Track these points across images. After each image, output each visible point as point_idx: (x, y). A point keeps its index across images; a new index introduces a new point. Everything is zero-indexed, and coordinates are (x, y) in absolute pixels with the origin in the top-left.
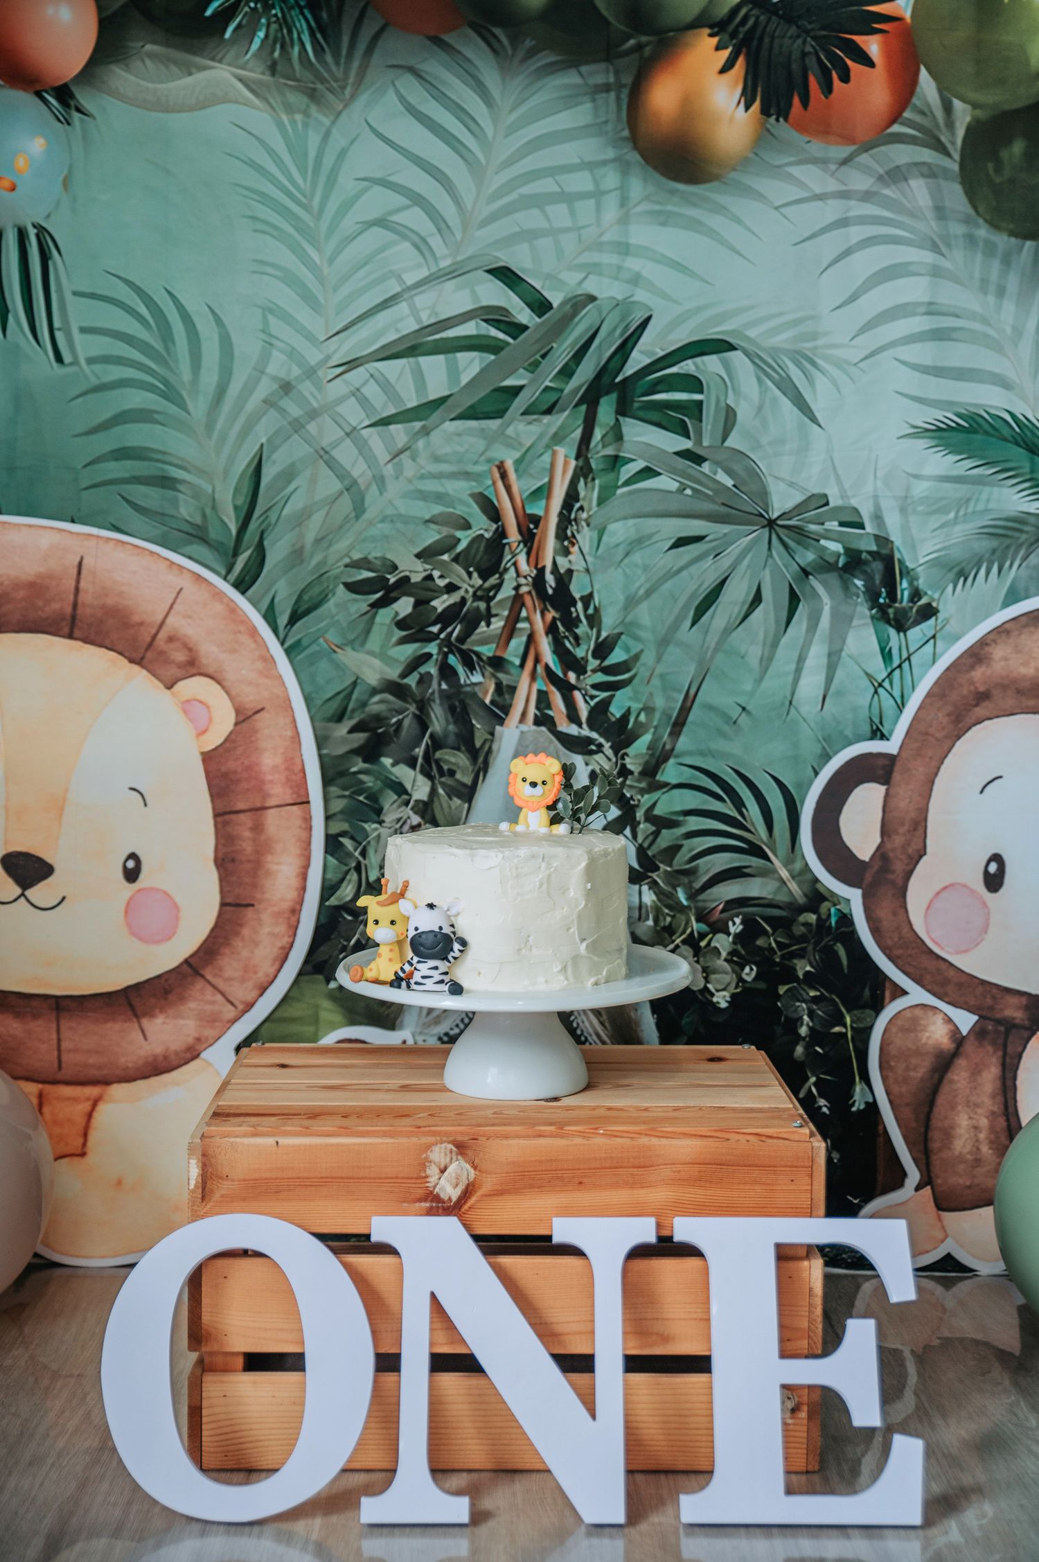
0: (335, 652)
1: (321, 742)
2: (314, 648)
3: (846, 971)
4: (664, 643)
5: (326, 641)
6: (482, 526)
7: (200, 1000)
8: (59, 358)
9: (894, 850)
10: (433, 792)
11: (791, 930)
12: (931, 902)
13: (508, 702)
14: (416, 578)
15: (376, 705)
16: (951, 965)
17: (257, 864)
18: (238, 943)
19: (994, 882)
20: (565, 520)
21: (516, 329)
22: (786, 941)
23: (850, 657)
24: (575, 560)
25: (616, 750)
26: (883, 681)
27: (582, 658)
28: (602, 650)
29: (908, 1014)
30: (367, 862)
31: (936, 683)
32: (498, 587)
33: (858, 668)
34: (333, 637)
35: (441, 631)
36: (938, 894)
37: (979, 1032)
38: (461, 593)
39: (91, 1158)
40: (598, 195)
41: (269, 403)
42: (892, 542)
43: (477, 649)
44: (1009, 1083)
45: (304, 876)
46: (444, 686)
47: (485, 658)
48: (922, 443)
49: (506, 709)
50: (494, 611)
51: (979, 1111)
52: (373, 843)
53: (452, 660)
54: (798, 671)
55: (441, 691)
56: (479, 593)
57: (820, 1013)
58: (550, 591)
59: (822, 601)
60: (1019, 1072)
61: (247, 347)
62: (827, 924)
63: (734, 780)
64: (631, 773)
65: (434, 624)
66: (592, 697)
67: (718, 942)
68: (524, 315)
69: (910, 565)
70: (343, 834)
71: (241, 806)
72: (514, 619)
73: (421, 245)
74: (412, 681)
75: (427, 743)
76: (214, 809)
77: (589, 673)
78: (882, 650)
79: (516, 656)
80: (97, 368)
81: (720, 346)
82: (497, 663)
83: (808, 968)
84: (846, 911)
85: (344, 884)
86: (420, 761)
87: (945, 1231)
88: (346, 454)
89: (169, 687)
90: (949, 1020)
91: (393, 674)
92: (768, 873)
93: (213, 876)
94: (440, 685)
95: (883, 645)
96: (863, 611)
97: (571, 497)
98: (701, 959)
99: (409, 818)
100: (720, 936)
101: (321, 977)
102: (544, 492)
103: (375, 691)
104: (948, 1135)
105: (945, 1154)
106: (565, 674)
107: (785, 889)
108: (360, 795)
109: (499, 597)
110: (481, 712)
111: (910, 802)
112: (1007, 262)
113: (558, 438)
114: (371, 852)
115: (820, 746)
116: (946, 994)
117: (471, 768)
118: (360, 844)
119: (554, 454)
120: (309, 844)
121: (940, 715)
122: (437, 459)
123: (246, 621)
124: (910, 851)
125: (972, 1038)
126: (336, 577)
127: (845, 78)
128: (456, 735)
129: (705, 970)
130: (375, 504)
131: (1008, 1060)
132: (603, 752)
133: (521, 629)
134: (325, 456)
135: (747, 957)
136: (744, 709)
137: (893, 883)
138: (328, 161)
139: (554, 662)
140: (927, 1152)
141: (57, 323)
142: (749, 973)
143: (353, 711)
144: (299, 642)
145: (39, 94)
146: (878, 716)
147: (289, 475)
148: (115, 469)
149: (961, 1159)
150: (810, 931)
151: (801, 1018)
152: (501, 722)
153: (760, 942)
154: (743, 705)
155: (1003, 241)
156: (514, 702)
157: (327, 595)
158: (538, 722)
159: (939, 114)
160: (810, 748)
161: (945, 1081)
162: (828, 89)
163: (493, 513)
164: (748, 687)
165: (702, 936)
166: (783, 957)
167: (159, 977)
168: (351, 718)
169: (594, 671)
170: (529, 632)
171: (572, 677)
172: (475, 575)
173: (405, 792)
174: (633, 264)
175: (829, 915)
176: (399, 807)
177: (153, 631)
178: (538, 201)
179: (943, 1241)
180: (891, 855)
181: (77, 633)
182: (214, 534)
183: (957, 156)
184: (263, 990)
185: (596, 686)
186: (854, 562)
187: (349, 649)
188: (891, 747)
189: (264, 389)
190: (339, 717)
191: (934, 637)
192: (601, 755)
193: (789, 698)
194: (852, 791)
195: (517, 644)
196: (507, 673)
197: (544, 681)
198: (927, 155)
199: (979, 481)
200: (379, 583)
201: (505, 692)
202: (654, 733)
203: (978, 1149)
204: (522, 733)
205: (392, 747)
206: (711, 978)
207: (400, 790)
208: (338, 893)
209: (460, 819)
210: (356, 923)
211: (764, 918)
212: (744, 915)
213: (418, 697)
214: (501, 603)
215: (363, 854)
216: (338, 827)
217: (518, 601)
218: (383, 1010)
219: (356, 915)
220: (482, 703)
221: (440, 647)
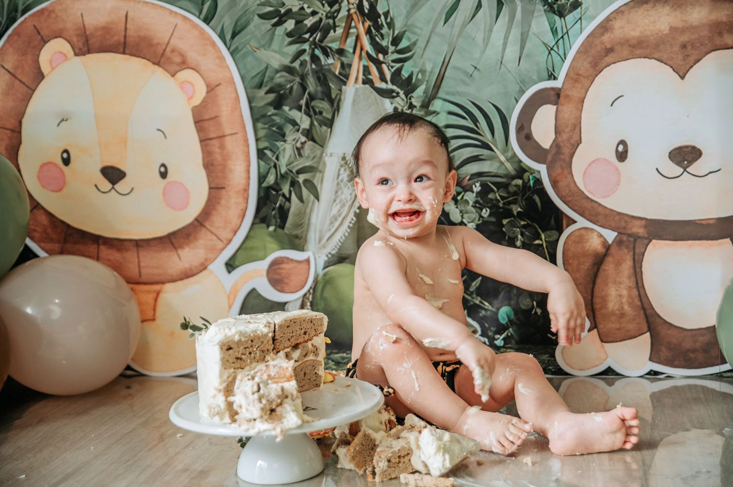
0: (255, 51)
1: (250, 101)
2: (245, 50)
3: (540, 210)
5: (250, 46)
7: (204, 239)
9: (563, 141)
10: (312, 124)
11: (508, 189)
12: (586, 170)
13: (348, 72)
14: (295, 9)
15: (280, 78)
16: (600, 204)
17: (224, 166)
18: (219, 208)
19: (622, 156)
22: (506, 195)
23: (534, 34)
25: (406, 95)
26: (553, 46)
27: (386, 46)
28: (396, 41)
29: (577, 233)
30: (279, 162)
31: (582, 45)
32: (338, 11)
33: (538, 40)
34: (254, 43)
35: (310, 37)
36: (590, 165)
37: (619, 242)
38: (319, 15)
39: (158, 321)
43: (330, 45)
44: (638, 270)
45: (248, 172)
46: (314, 66)
47: (334, 50)
49: (347, 77)
50: (337, 24)
51: (622, 286)
52: (282, 153)
53: (318, 52)
54: (505, 44)
55: (312, 69)
56: (329, 15)
57: (527, 233)
58: (366, 11)
59: (516, 4)
60: (643, 263)
62: (528, 185)
63: (471, 107)
64: (415, 107)
65: (306, 33)
66: (392, 67)
67: (467, 196)
70: (266, 148)
71: (212, 135)
72: (348, 27)
74: (296, 64)
75: (307, 98)
76: (200, 138)
77: (390, 54)
78: (552, 29)
79: (350, 47)
82: (341, 52)
83: (519, 209)
84: (538, 177)
85: (269, 175)
86: (304, 107)
87: (606, 354)
89: (173, 76)
90: (601, 236)
91: (286, 61)
92: (493, 158)
93: (203, 173)
94: (311, 66)
95: (552, 26)
96: (540, 7)
98: (459, 206)
99: (300, 138)
100: (469, 194)
101: (264, 225)
103: (277, 71)
107: (503, 167)
108: (273, 127)
109: (340, 16)
110: (334, 79)
111: (571, 114)
114: (281, 157)
115: (518, 86)
116: (598, 221)
117: (330, 110)
118: (275, 153)
120: (248, 154)
121: (585, 63)
123: (209, 38)
124: (572, 141)
125: (615, 245)
126: (254, 12)
128: (322, 93)
129: (461, 212)
131: (636, 257)
132: (399, 96)
133: (352, 33)
135: (484, 204)
136: (476, 68)
137: (564, 160)
139: (371, 49)
142: (486, 213)
143: (267, 82)
144: (237, 48)
146: (552, 66)
149: (613, 313)
150: (519, 189)
151: (517, 237)
152: (345, 83)
153: (491, 196)
154: (475, 66)
156: (351, 72)
157: (249, 21)
158: (364, 83)
160: (514, 88)
161: (601, 270)
164: (477, 55)
165: (458, 194)
166: (504, 204)
167: (184, 228)
168: (266, 86)
169: (393, 53)
170: (356, 34)
171: (381, 57)
172: (326, 5)
173: (297, 124)
175: (529, 180)
176: (294, 132)
177: (164, 47)
179: (605, 360)
180: (562, 144)
181: (127, 51)
184: (235, 232)
185: (394, 61)
187: (262, 49)
188: (558, 84)
190: (260, 86)
191: (580, 19)
192: (398, 98)
193: (500, 60)
194: (537, 110)
195: (351, 41)
196: (346, 57)
197: (366, 60)
200: (276, 13)
201: (346, 67)
202: (426, 85)
203: (622, 308)
204: (356, 89)
205: (289, 101)
206: (465, 216)
207: (294, 123)
208: (267, 179)
209: (326, 137)
210: (278, 195)
211: (492, 183)
212: (481, 181)
213: (300, 73)
214: (341, 19)
215: (277, 158)
216: (263, 145)
217: (350, 17)
218: (297, 241)
219: (277, 191)
220: (334, 74)
221: (310, 46)
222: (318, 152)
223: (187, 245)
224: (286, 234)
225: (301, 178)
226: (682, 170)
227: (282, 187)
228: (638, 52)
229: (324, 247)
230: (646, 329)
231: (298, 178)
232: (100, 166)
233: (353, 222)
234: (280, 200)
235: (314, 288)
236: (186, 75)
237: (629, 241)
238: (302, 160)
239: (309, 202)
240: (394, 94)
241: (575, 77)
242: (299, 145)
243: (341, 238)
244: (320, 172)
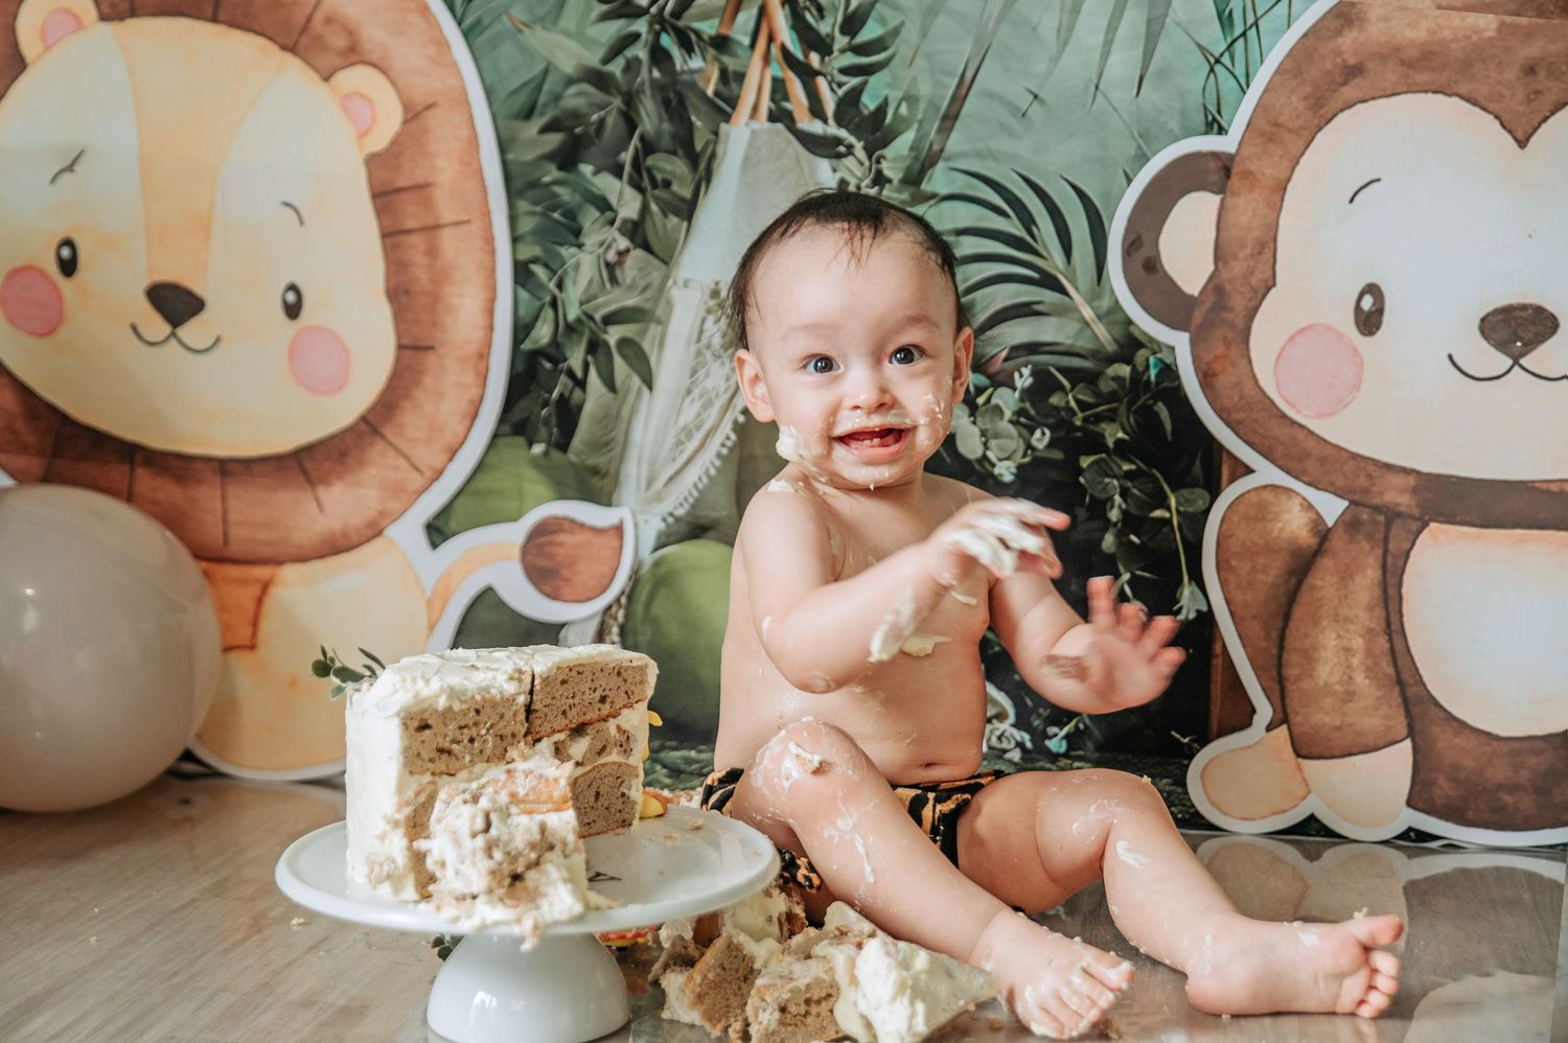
0: (520, 31)
2: (497, 27)
3: (1170, 438)
4: (932, 11)
5: (510, 18)
9: (1232, 280)
10: (645, 209)
11: (1096, 385)
12: (1283, 349)
13: (735, 92)
15: (576, 98)
16: (1311, 432)
17: (435, 299)
18: (419, 395)
19: (1369, 322)
22: (1090, 400)
23: (1178, 24)
25: (870, 152)
26: (1222, 55)
27: (828, 36)
28: (852, 24)
29: (1253, 498)
30: (563, 295)
31: (1289, 55)
33: (1185, 38)
34: (519, 13)
35: (652, 3)
36: (1292, 338)
37: (1350, 524)
39: (263, 652)
43: (697, 25)
44: (1392, 591)
45: (490, 312)
46: (656, 74)
47: (706, 37)
49: (733, 102)
51: (1352, 627)
52: (571, 273)
53: (666, 41)
54: (1108, 45)
55: (652, 81)
57: (1136, 491)
60: (1405, 576)
62: (1145, 378)
63: (1020, 189)
64: (889, 181)
66: (840, 85)
67: (1001, 398)
70: (535, 260)
71: (411, 224)
74: (616, 68)
75: (637, 150)
76: (381, 227)
77: (836, 53)
78: (1220, 14)
79: (745, 34)
82: (722, 43)
83: (1121, 435)
84: (1169, 361)
85: (539, 323)
86: (627, 168)
87: (1307, 785)
89: (327, 78)
90: (1309, 507)
91: (593, 59)
92: (1066, 311)
93: (383, 312)
94: (650, 72)
95: (1221, 7)
98: (979, 420)
99: (615, 240)
100: (1003, 391)
101: (521, 440)
103: (570, 81)
104: (1309, 657)
105: (1305, 684)
106: (806, 56)
107: (1088, 332)
108: (554, 211)
110: (703, 107)
111: (1254, 216)
114: (568, 283)
115: (1134, 144)
117: (689, 177)
118: (554, 272)
120: (493, 270)
121: (1294, 98)
124: (1254, 281)
125: (1341, 530)
128: (674, 137)
129: (983, 433)
131: (1390, 561)
132: (853, 154)
135: (1037, 418)
136: (1036, 97)
137: (1231, 325)
139: (792, 40)
140: (1281, 681)
142: (1041, 439)
143: (545, 106)
144: (478, 22)
146: (1215, 102)
149: (1327, 690)
150: (1122, 387)
151: (1111, 499)
152: (727, 118)
153: (1055, 400)
154: (1036, 91)
156: (743, 93)
158: (772, 118)
160: (1125, 148)
161: (1305, 587)
164: (1041, 67)
165: (980, 390)
166: (1085, 420)
167: (333, 438)
168: (542, 114)
169: (843, 51)
170: (760, 2)
171: (815, 59)
173: (610, 208)
175: (1147, 367)
176: (603, 226)
177: (308, 10)
179: (1304, 798)
180: (1228, 287)
181: (222, 15)
184: (453, 453)
185: (845, 71)
187: (538, 29)
188: (1226, 144)
190: (528, 113)
192: (851, 158)
193: (1095, 81)
194: (1175, 204)
195: (746, 18)
196: (733, 55)
197: (779, 64)
201: (731, 79)
202: (918, 130)
203: (1350, 678)
204: (754, 132)
205: (595, 151)
206: (993, 443)
207: (603, 205)
208: (534, 334)
209: (677, 242)
210: (556, 372)
211: (1060, 370)
212: (1035, 365)
213: (625, 89)
215: (560, 286)
216: (528, 251)
218: (595, 482)
219: (555, 361)
220: (704, 95)
221: (651, 25)
222: (656, 277)
223: (340, 477)
224: (572, 465)
225: (613, 335)
226: (1510, 362)
227: (568, 354)
228: (1422, 77)
229: (658, 498)
230: (1404, 731)
231: (606, 333)
232: (145, 282)
233: (729, 444)
234: (563, 384)
235: (631, 594)
236: (356, 78)
237: (1376, 523)
238: (617, 292)
239: (628, 391)
240: (842, 149)
241: (1268, 129)
242: (611, 256)
243: (700, 479)
244: (659, 322)
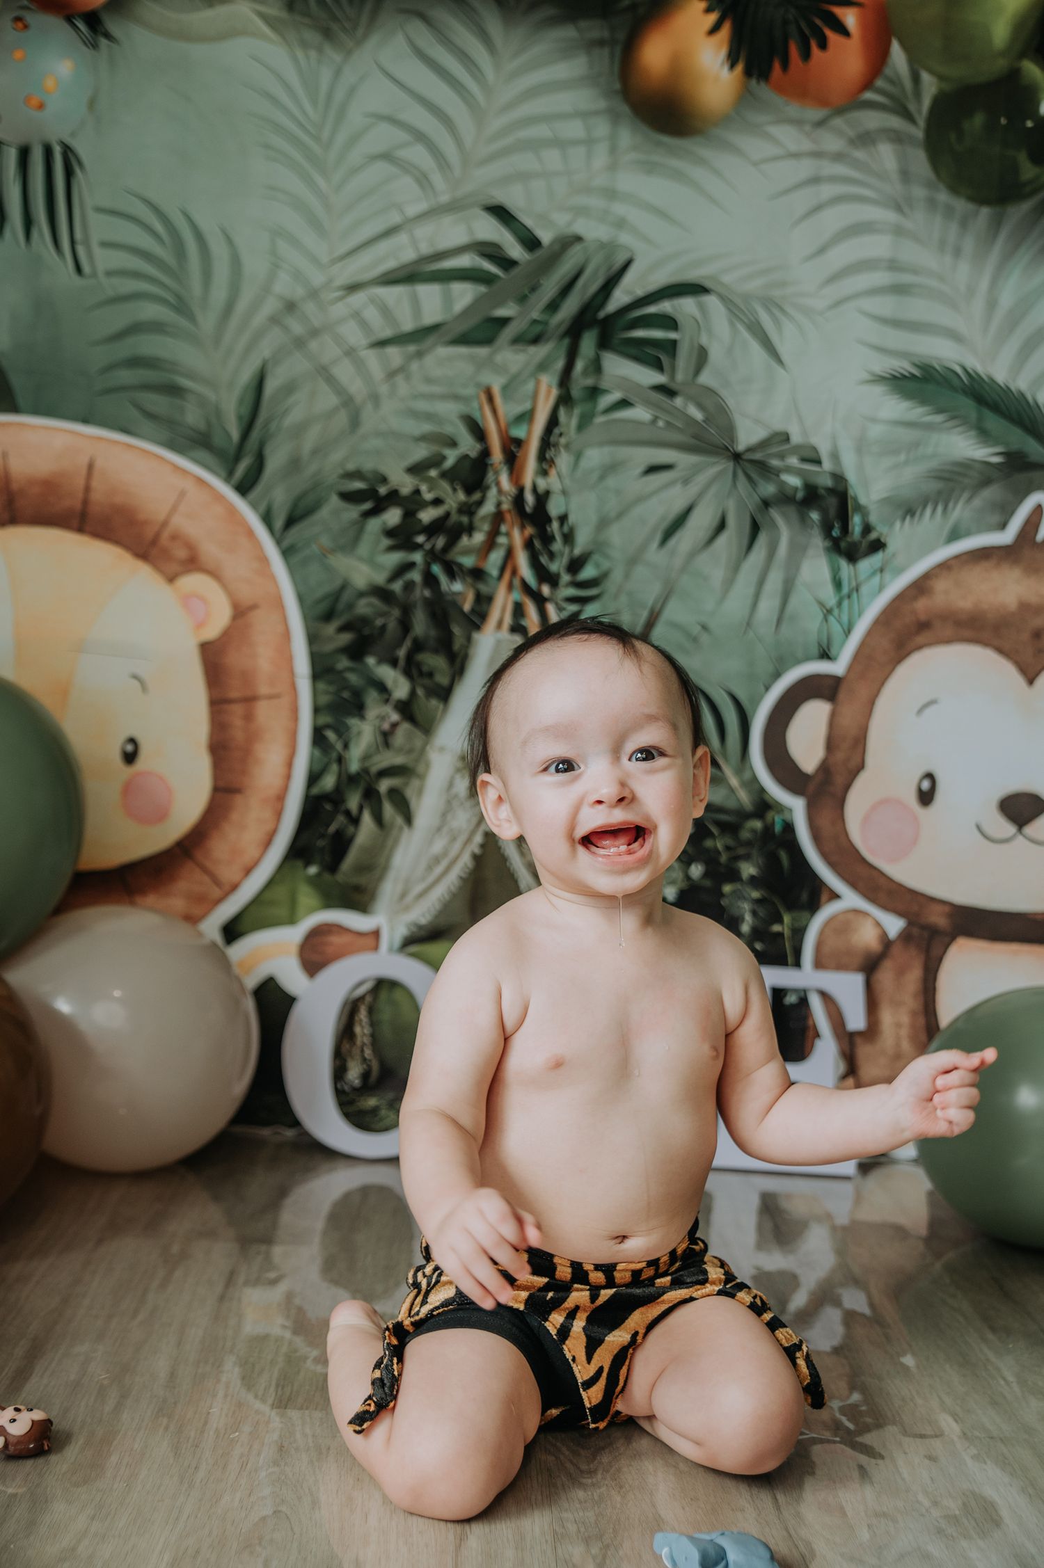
0: (325, 555)
1: (312, 639)
2: (307, 551)
3: (785, 874)
4: (633, 561)
5: (318, 546)
6: (468, 445)
8: (79, 269)
10: (413, 693)
11: (738, 835)
13: (485, 609)
14: (405, 491)
15: (364, 607)
19: (926, 798)
20: (546, 443)
21: (507, 263)
22: (732, 845)
23: (804, 584)
24: (552, 482)
26: (833, 608)
27: (556, 573)
28: (575, 565)
30: (347, 754)
32: (480, 503)
33: (810, 595)
34: (325, 541)
35: (426, 542)
37: (905, 936)
38: (446, 506)
40: (589, 142)
41: (274, 320)
42: (846, 480)
43: (459, 559)
45: (290, 765)
46: (427, 593)
47: (465, 570)
48: (879, 389)
49: (483, 616)
50: (475, 525)
52: (354, 738)
53: (436, 569)
54: (757, 594)
55: (423, 598)
56: (463, 508)
57: (760, 912)
58: (529, 510)
59: (780, 531)
61: (255, 266)
62: (772, 831)
65: (419, 533)
68: (515, 250)
69: (863, 500)
70: (328, 726)
71: (234, 694)
72: (494, 533)
73: (423, 180)
74: (397, 586)
75: (409, 648)
77: (561, 586)
78: (834, 579)
79: (495, 567)
80: (115, 281)
81: (696, 289)
82: (477, 574)
83: (752, 871)
85: (327, 774)
86: (402, 662)
88: (344, 372)
89: (171, 579)
90: (878, 924)
91: (380, 578)
94: (422, 592)
95: (835, 574)
96: (818, 542)
97: (553, 422)
99: (388, 714)
101: (302, 864)
102: (527, 417)
103: (361, 594)
106: (540, 588)
107: (734, 796)
108: (345, 691)
109: (481, 512)
110: (460, 620)
112: (964, 224)
113: (542, 367)
114: (352, 745)
115: (772, 665)
117: (447, 670)
118: (341, 736)
119: (538, 383)
122: (429, 380)
126: (330, 487)
127: (823, 45)
128: (437, 640)
130: (370, 419)
133: (501, 545)
134: (324, 372)
135: (696, 857)
136: (705, 628)
138: (339, 95)
139: (529, 574)
141: (78, 235)
142: (696, 870)
143: (342, 611)
144: (294, 545)
145: (69, 19)
146: (826, 640)
147: (290, 388)
148: (127, 376)
150: (755, 837)
151: (744, 917)
152: (478, 627)
153: (709, 843)
154: (704, 623)
155: (961, 205)
156: (491, 611)
157: (320, 503)
158: (512, 629)
159: (908, 83)
160: (763, 665)
162: (806, 55)
163: (479, 433)
164: (709, 606)
166: (728, 859)
168: (339, 618)
169: (566, 585)
170: (507, 546)
171: (546, 590)
172: (460, 491)
173: (387, 691)
174: (619, 209)
175: (773, 823)
176: (380, 704)
178: (534, 145)
182: (218, 440)
183: (922, 123)
184: (248, 871)
185: (567, 600)
186: (811, 496)
187: (338, 554)
188: (838, 668)
189: (270, 306)
190: (328, 616)
191: (882, 570)
193: (747, 619)
195: (496, 557)
196: (486, 583)
197: (519, 591)
198: (895, 122)
199: (929, 427)
200: (370, 494)
201: (484, 602)
204: (499, 642)
205: (377, 647)
207: (382, 688)
208: (323, 781)
209: (435, 717)
210: (335, 812)
211: (714, 823)
213: (402, 603)
214: (484, 518)
215: (345, 746)
216: (325, 719)
217: (498, 517)
218: (356, 896)
219: (336, 804)
220: (461, 611)
221: (424, 557)
222: (418, 743)
224: (338, 882)
225: (384, 786)
227: (347, 799)
229: (407, 909)
231: (378, 784)
233: (467, 869)
234: (340, 820)
236: (193, 582)
238: (388, 754)
239: (392, 826)
242: (386, 727)
243: (443, 896)
244: (419, 777)
